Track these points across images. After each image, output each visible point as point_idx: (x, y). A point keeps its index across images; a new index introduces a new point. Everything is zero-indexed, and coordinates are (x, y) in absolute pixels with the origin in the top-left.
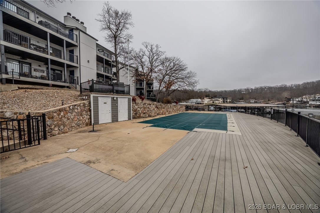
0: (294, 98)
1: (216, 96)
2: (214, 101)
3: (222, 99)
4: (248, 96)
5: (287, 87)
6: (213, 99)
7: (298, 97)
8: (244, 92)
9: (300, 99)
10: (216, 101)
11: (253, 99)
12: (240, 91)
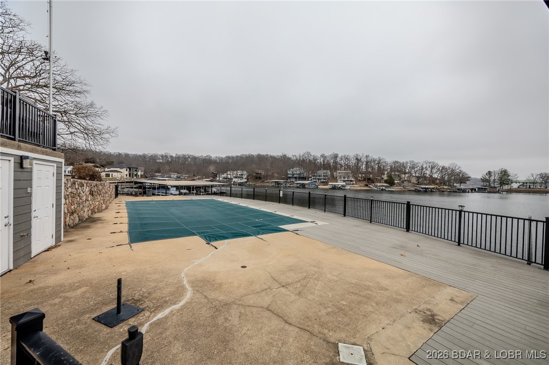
0: (220, 174)
1: (113, 162)
2: (111, 173)
3: (128, 170)
4: (167, 168)
5: (211, 160)
6: (106, 170)
7: (223, 173)
8: (161, 161)
9: (225, 175)
10: (114, 174)
11: (174, 172)
12: (153, 158)
